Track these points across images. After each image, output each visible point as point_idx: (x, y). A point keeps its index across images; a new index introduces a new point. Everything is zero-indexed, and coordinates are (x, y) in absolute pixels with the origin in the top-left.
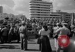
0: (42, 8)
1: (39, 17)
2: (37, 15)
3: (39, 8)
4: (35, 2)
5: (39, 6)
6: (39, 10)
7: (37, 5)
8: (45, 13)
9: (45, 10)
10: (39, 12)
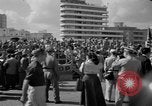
0: (86, 18)
1: (80, 37)
2: (76, 32)
3: (80, 17)
4: (72, 7)
5: (79, 14)
6: (80, 22)
7: (76, 12)
8: (92, 28)
9: (92, 23)
10: (80, 27)
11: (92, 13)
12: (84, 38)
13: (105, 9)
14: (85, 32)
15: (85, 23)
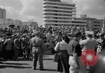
0: (60, 11)
1: (57, 25)
3: (56, 11)
4: (51, 4)
5: (56, 9)
6: (57, 15)
7: (54, 7)
8: (65, 18)
9: (65, 15)
10: (57, 18)
11: (65, 8)
12: (60, 25)
13: (74, 6)
14: (60, 22)
15: (60, 15)
